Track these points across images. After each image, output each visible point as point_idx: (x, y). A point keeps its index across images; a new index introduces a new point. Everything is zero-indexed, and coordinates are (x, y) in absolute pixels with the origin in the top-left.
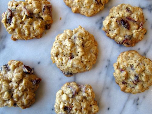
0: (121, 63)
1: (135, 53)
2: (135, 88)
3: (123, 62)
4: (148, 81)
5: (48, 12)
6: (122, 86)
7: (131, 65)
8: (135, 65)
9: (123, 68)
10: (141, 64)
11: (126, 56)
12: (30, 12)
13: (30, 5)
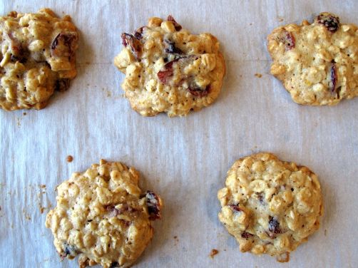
0: (235, 190)
1: (268, 160)
2: (273, 244)
3: (239, 187)
4: (303, 226)
5: (64, 52)
6: (242, 243)
7: (257, 193)
8: (268, 192)
9: (242, 201)
10: (282, 188)
11: (247, 170)
12: (21, 46)
13: (23, 30)
